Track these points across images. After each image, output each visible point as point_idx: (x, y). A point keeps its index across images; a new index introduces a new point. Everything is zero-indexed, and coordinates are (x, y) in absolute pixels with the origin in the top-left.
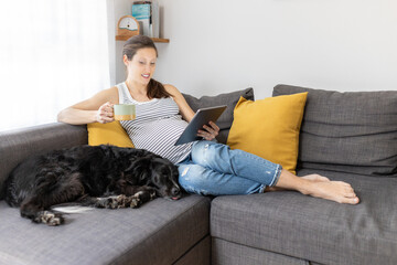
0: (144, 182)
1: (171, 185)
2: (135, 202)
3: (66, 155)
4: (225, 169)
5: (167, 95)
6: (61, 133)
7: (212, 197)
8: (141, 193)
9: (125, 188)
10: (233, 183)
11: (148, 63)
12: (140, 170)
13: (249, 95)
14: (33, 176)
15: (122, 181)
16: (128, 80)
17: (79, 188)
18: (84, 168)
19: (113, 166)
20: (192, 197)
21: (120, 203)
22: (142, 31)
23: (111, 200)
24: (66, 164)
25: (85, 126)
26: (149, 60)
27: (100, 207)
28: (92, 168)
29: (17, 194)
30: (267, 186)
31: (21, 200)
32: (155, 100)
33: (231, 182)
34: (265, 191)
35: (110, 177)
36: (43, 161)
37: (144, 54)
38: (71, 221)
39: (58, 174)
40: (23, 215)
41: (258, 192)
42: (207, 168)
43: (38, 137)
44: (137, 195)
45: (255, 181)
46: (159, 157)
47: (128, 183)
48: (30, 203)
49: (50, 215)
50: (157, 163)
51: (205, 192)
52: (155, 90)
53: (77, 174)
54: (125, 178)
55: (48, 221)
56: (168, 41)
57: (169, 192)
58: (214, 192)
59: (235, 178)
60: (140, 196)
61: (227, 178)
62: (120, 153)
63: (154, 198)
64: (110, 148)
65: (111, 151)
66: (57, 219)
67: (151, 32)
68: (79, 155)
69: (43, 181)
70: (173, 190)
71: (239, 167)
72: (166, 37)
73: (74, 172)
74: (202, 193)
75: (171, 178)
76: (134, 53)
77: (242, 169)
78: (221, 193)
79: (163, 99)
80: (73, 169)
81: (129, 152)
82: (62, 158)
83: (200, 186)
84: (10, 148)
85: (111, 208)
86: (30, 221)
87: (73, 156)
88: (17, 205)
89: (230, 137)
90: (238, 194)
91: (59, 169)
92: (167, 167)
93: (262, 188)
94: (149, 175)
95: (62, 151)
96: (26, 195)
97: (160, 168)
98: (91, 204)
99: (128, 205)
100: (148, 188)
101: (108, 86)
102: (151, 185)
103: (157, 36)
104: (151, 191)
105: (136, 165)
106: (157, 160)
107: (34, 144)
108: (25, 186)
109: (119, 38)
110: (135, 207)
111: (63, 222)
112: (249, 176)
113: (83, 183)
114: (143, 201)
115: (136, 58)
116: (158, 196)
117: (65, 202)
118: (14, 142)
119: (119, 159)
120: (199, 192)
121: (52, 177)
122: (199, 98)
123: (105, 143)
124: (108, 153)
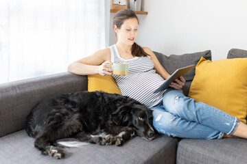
0: (126, 124)
1: (147, 129)
2: (119, 142)
3: (71, 98)
4: (191, 118)
5: (145, 55)
6: (69, 80)
7: (179, 139)
8: (123, 133)
10: (197, 130)
11: (133, 30)
12: (124, 114)
13: (208, 56)
14: (46, 115)
15: (110, 122)
17: (78, 127)
18: (83, 110)
19: (103, 109)
20: (163, 138)
21: (108, 141)
22: (129, 6)
23: (101, 139)
24: (70, 106)
26: (133, 27)
27: (93, 143)
28: (89, 110)
29: (34, 127)
30: (225, 134)
31: (36, 133)
32: (136, 58)
33: (196, 129)
34: (223, 138)
35: (101, 118)
36: (54, 103)
37: (129, 23)
38: (71, 155)
39: (64, 115)
40: (36, 146)
41: (217, 138)
42: (177, 116)
43: (52, 84)
44: (121, 135)
45: (214, 129)
46: (138, 103)
47: (114, 124)
48: (42, 137)
49: (54, 151)
50: (137, 109)
51: (174, 135)
52: (137, 51)
53: (77, 115)
54: (112, 120)
55: (53, 155)
56: (147, 13)
57: (145, 134)
58: (181, 136)
60: (123, 136)
61: (192, 125)
62: (109, 99)
63: (134, 137)
64: (102, 94)
65: (103, 97)
66: (59, 155)
67: (135, 7)
69: (52, 120)
70: (149, 132)
71: (203, 117)
72: (146, 10)
73: (75, 113)
74: (171, 136)
75: (148, 122)
76: (122, 24)
77: (205, 119)
78: (187, 137)
79: (142, 58)
80: (75, 110)
81: (116, 98)
82: (67, 101)
83: (170, 131)
85: (101, 144)
86: (40, 152)
87: (76, 100)
88: (33, 136)
89: (191, 87)
90: (201, 139)
91: (64, 111)
92: (144, 112)
93: (220, 135)
94: (131, 118)
95: (68, 96)
96: (39, 129)
98: (87, 140)
99: (114, 143)
100: (130, 129)
101: (103, 47)
102: (132, 126)
103: (139, 10)
104: (132, 132)
105: (121, 110)
106: (137, 106)
107: (49, 89)
108: (40, 122)
109: (113, 11)
110: (119, 146)
111: (64, 156)
112: (211, 125)
113: (81, 121)
114: (126, 139)
115: (123, 26)
116: (137, 135)
117: (67, 137)
118: (35, 88)
119: (108, 105)
120: (169, 135)
121: (59, 117)
122: (168, 56)
123: (99, 90)
124: (100, 99)
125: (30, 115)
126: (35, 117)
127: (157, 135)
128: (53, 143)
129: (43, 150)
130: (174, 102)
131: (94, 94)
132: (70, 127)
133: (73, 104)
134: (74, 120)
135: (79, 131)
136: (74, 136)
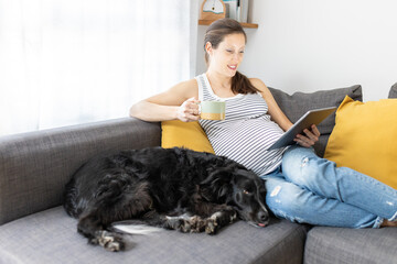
0: (222, 201)
1: (257, 208)
2: (211, 228)
3: (134, 158)
4: (329, 192)
5: (254, 91)
6: (132, 130)
7: (309, 226)
8: (218, 214)
9: (200, 206)
10: (339, 213)
11: (237, 51)
12: (219, 184)
13: (356, 95)
14: (95, 182)
15: (197, 196)
16: (210, 71)
17: (146, 203)
19: (186, 176)
20: (282, 225)
21: (194, 227)
22: (228, 15)
23: (182, 222)
24: (133, 170)
25: (159, 124)
27: (169, 228)
28: (164, 177)
29: (77, 202)
30: (385, 220)
31: (80, 211)
32: (240, 95)
33: (336, 211)
34: (381, 227)
35: (182, 189)
36: (109, 165)
37: (232, 41)
38: (134, 246)
39: (124, 183)
40: (80, 231)
41: (371, 226)
42: (305, 189)
43: (106, 135)
44: (214, 217)
45: (367, 212)
47: (203, 200)
48: (89, 217)
49: (108, 238)
50: (241, 177)
51: (301, 220)
52: (240, 84)
53: (144, 184)
54: (199, 193)
55: (106, 245)
56: (256, 26)
57: (254, 216)
58: (313, 221)
59: (342, 205)
60: (218, 220)
61: (331, 204)
62: (196, 160)
63: (235, 221)
64: (185, 152)
65: (186, 157)
66: (117, 245)
67: (239, 15)
68: (150, 160)
69: (105, 190)
70: (260, 214)
71: (349, 192)
72: (254, 22)
73: (141, 180)
74: (296, 222)
75: (257, 197)
76: (220, 40)
77: (351, 195)
78: (323, 223)
79: (249, 95)
80: (141, 176)
81: (207, 159)
82: (129, 162)
83: (294, 213)
84: (74, 146)
85: (182, 231)
86: (86, 240)
87: (143, 161)
88: (76, 215)
89: (329, 145)
90: (345, 227)
91: (124, 176)
92: (252, 181)
93: (377, 222)
94: (230, 191)
95: (130, 153)
96: (86, 205)
97: (243, 183)
98: (159, 224)
99: (202, 230)
100: (229, 208)
101: (187, 77)
102: (232, 203)
103: (245, 20)
104: (232, 213)
105: (214, 177)
106: (241, 172)
107: (101, 142)
108: (86, 194)
109: (202, 22)
110: (211, 234)
111: (123, 247)
112: (362, 205)
113: (151, 194)
114: (222, 225)
115: (223, 45)
116: (239, 218)
117: (129, 218)
118: (78, 140)
119: (194, 169)
120: (292, 219)
121: (116, 187)
122: (291, 94)
123: (179, 145)
124: (182, 160)
125: (71, 183)
126: (79, 186)
127: (273, 218)
128: (107, 226)
129: (91, 238)
130: (301, 167)
131: (171, 151)
132: (134, 202)
133: (139, 166)
134: (139, 192)
135: (147, 210)
136: (139, 217)
